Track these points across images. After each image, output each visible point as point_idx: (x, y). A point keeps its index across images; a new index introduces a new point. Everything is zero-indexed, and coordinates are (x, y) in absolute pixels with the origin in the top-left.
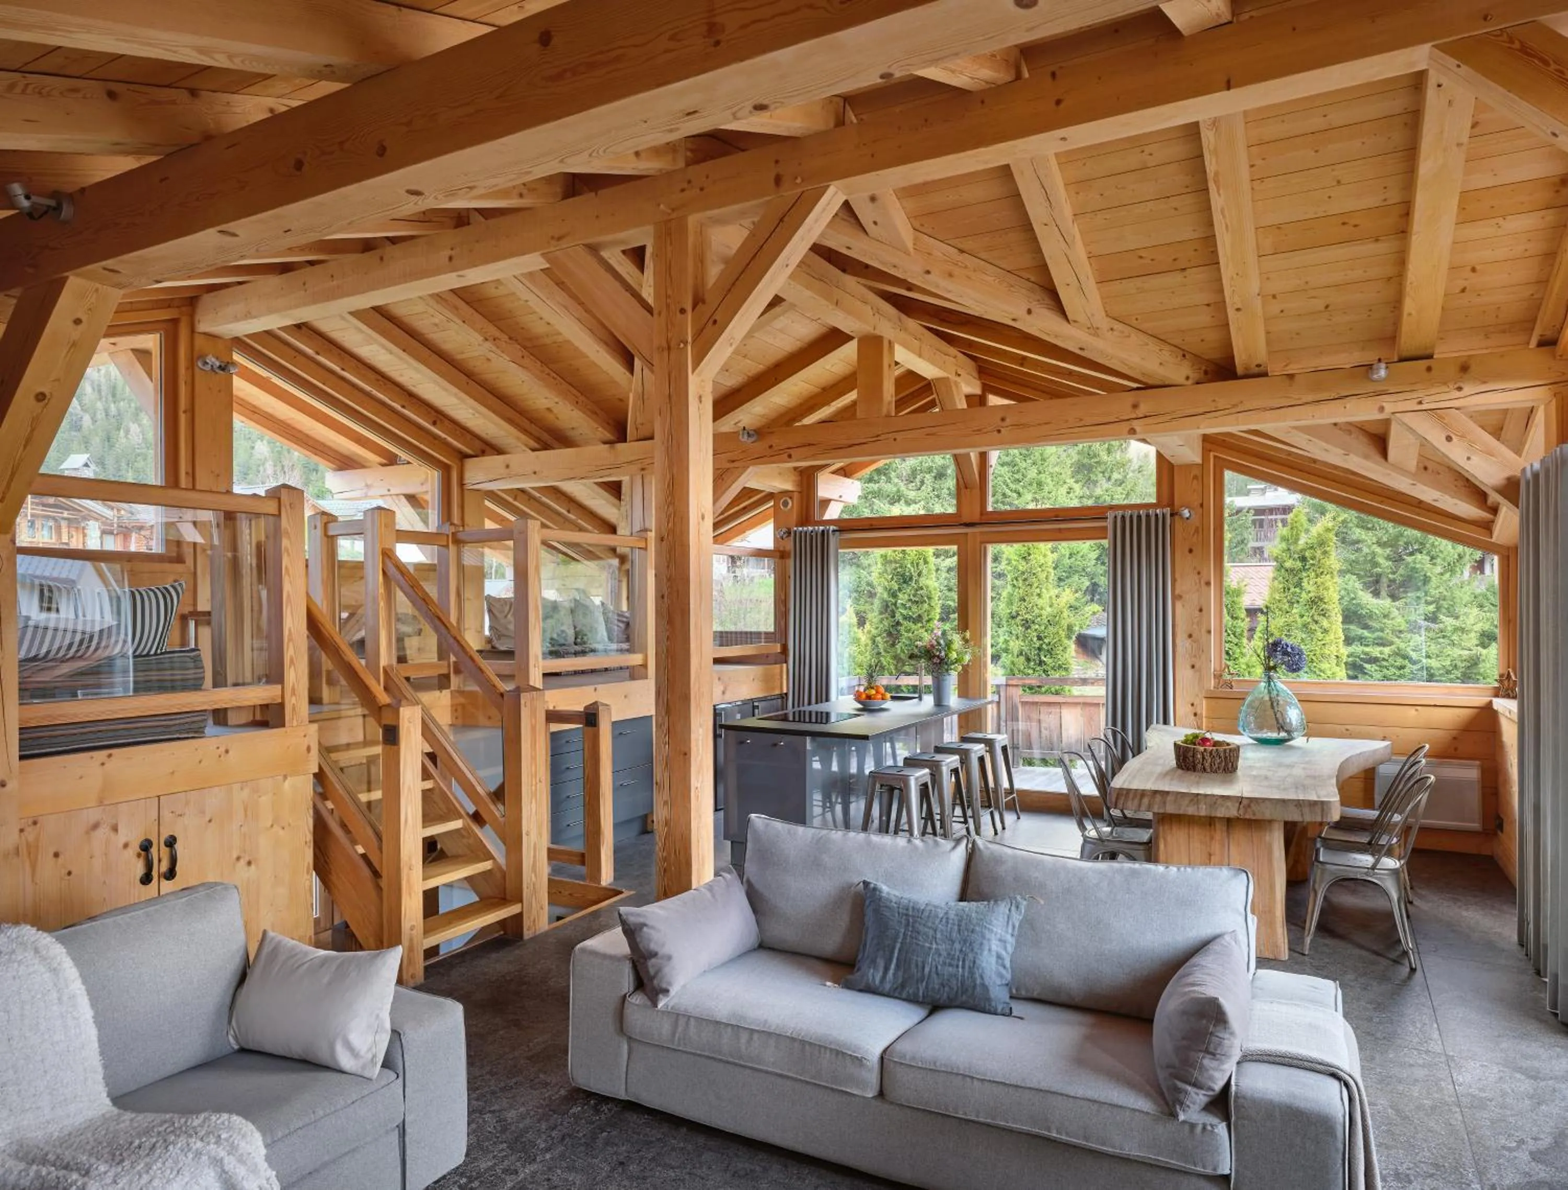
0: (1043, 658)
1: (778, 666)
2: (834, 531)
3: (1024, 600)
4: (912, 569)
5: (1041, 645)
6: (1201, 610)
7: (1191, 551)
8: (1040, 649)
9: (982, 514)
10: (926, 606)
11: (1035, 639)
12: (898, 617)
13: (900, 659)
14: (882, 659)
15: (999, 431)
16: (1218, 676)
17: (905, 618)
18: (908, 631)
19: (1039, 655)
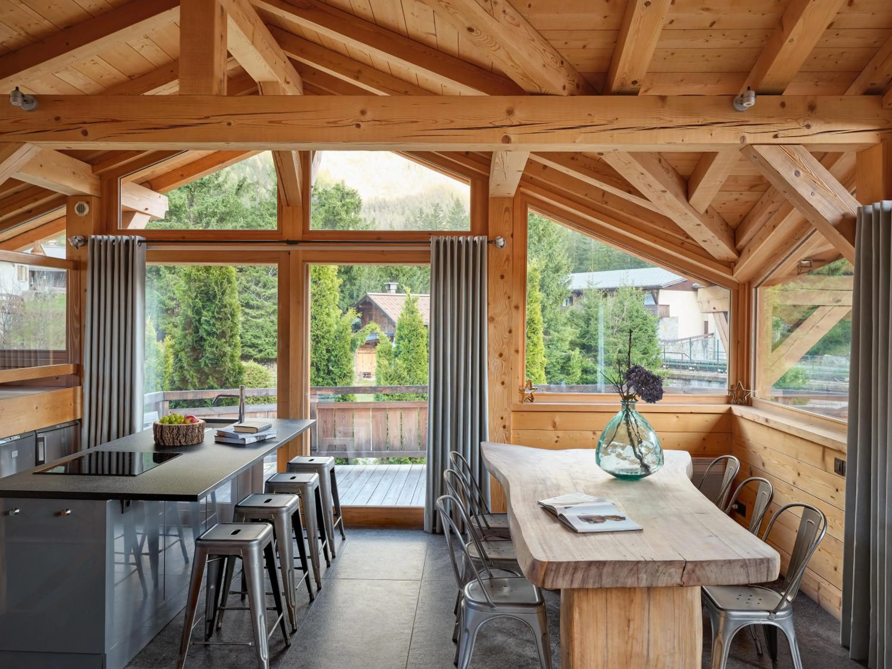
0: (331, 368)
1: (71, 389)
2: (139, 241)
3: (315, 319)
4: (216, 288)
5: (329, 357)
6: (510, 332)
7: (502, 277)
8: (329, 360)
9: (304, 232)
10: (229, 322)
11: (325, 352)
12: (202, 333)
13: (204, 372)
14: (185, 372)
15: (358, 126)
16: (522, 391)
17: (209, 334)
18: (212, 346)
19: (327, 365)
